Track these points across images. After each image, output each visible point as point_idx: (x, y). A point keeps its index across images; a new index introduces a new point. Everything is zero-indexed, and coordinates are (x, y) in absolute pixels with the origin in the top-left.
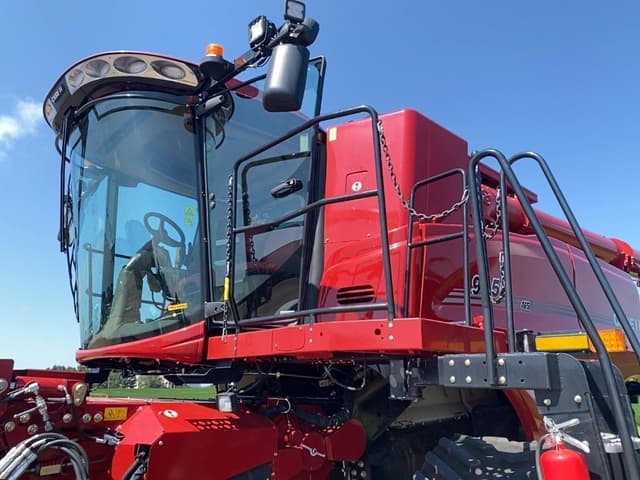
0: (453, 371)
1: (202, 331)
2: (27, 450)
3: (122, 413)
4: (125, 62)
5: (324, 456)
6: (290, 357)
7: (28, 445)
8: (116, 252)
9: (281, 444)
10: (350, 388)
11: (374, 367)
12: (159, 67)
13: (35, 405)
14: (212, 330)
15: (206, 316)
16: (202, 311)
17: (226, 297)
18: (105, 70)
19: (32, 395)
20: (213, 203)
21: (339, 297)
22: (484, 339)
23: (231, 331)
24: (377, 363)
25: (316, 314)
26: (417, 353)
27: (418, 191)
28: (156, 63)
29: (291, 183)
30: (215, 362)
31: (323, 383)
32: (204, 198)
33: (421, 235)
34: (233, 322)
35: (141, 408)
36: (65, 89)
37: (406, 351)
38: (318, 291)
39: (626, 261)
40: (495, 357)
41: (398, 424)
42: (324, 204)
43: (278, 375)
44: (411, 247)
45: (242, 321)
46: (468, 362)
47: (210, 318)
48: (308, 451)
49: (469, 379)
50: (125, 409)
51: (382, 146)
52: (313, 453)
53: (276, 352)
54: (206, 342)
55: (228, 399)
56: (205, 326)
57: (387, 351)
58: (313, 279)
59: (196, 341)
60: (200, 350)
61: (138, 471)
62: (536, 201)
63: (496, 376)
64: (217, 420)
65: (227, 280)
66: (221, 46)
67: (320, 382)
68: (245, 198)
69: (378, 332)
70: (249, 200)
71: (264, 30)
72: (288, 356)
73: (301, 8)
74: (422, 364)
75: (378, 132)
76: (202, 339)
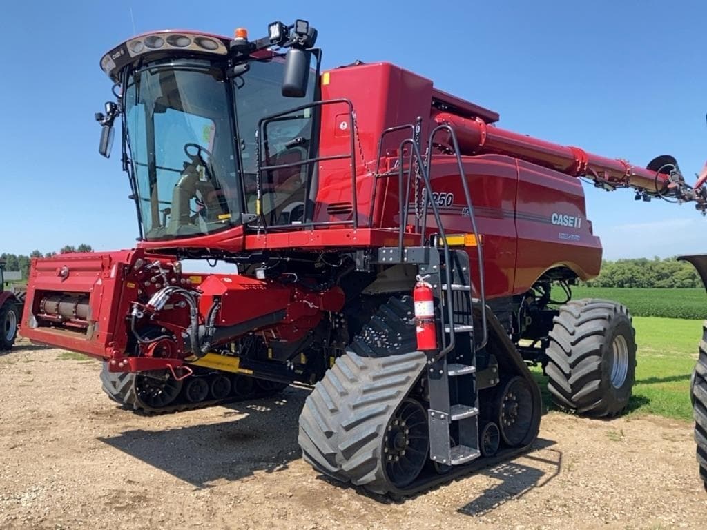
0: (384, 255)
1: (241, 232)
2: (164, 294)
3: (199, 280)
4: (173, 38)
5: (317, 308)
6: (297, 248)
7: (165, 291)
8: (157, 165)
9: (292, 300)
10: (334, 266)
11: (349, 255)
12: (199, 41)
13: (160, 273)
14: (248, 231)
15: (243, 223)
16: (241, 218)
17: (258, 212)
18: (158, 43)
19: (157, 268)
20: (243, 146)
21: (328, 209)
22: (398, 238)
23: (262, 232)
24: (351, 252)
25: (315, 226)
26: (371, 247)
27: (385, 136)
28: (197, 39)
29: (299, 140)
30: (251, 251)
31: (318, 265)
32: (236, 141)
33: (386, 167)
34: (263, 227)
35: (209, 277)
36: (126, 51)
37: (365, 246)
38: (315, 205)
39: (579, 167)
40: (403, 249)
41: (368, 292)
42: (318, 161)
43: (288, 259)
44: (377, 178)
45: (268, 227)
46: (391, 251)
47: (246, 224)
48: (308, 304)
49: (391, 259)
50: (200, 278)
51: (355, 127)
52: (311, 305)
53: (291, 246)
54: (244, 239)
55: (262, 271)
56: (244, 229)
57: (354, 246)
58: (311, 197)
59: (237, 238)
60: (241, 243)
61: (216, 308)
62: (498, 120)
63: (403, 257)
64: (249, 285)
65: (258, 202)
66: (246, 29)
67: (316, 264)
68: (266, 144)
69: (348, 236)
70: (269, 145)
71: (280, 33)
72: (296, 248)
73: (305, 25)
74: (372, 252)
75: (353, 119)
76: (241, 237)
